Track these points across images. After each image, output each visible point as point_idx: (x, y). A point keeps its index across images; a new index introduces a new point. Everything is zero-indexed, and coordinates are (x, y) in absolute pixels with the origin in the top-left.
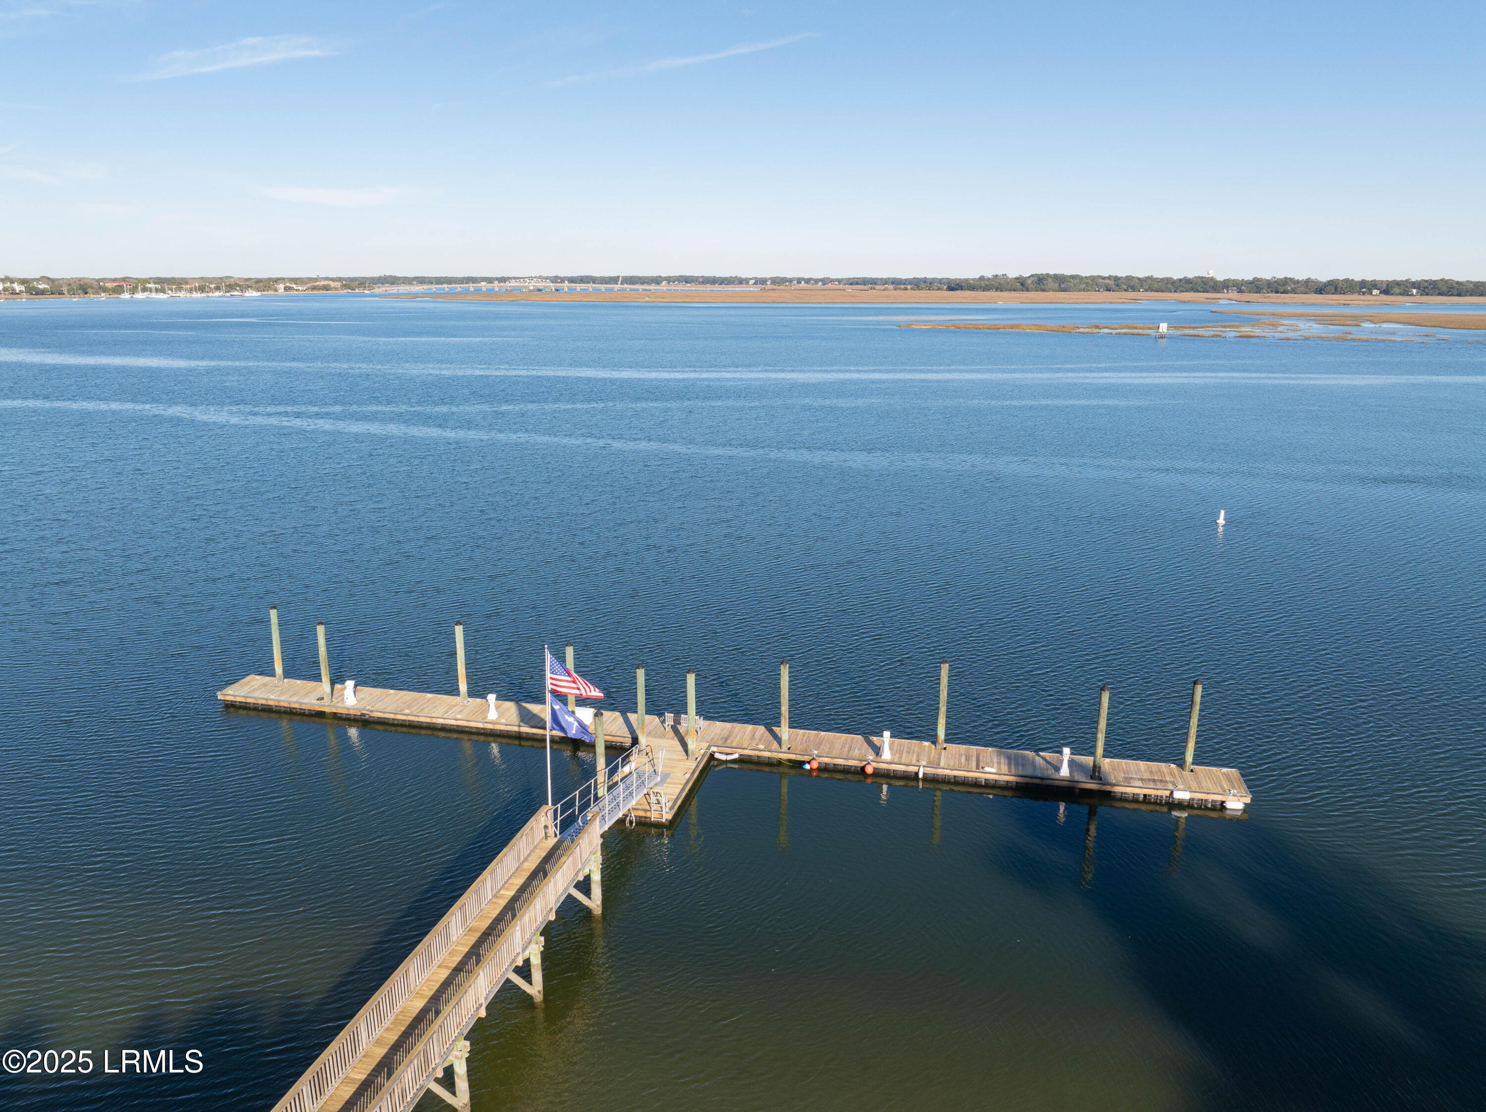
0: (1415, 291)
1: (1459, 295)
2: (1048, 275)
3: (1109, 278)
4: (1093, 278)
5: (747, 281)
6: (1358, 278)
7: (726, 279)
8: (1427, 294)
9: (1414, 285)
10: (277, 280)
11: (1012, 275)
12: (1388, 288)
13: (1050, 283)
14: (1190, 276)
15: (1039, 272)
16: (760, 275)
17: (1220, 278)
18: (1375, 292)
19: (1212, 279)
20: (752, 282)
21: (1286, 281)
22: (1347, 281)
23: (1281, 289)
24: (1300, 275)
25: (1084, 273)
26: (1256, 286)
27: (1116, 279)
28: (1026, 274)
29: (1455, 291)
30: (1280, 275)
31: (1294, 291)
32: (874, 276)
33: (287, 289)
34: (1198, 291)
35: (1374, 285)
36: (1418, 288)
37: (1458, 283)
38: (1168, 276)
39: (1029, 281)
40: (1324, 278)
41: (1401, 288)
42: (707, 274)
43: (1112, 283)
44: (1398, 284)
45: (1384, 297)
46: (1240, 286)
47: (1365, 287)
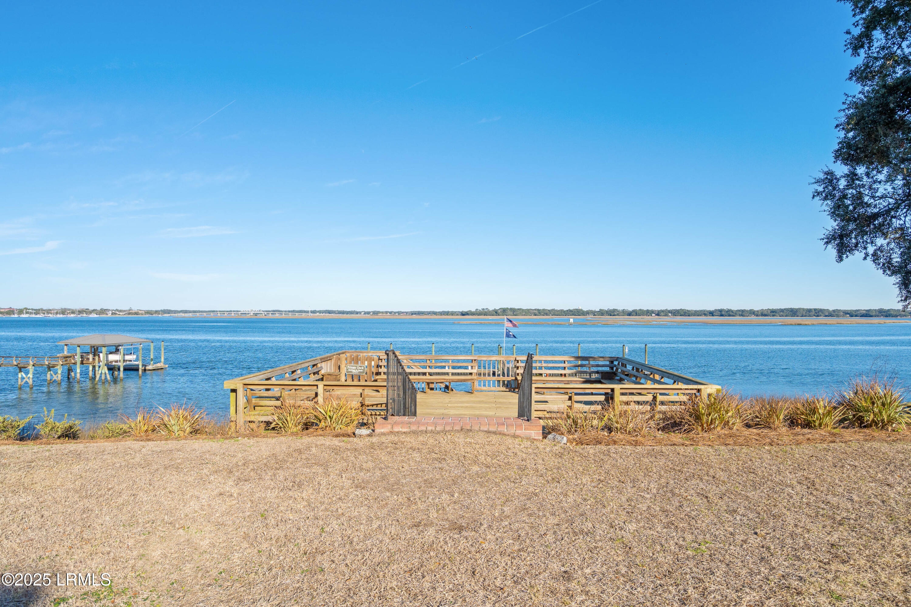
0: (670, 314)
1: (689, 316)
2: (507, 308)
3: (535, 310)
4: (528, 310)
5: (360, 313)
6: (645, 309)
7: (349, 312)
8: (676, 316)
9: (670, 312)
10: (108, 310)
11: (491, 309)
12: (658, 314)
13: (509, 312)
14: (571, 309)
15: (503, 307)
16: (367, 310)
17: (585, 309)
18: (653, 315)
19: (581, 310)
20: (363, 313)
21: (614, 310)
22: (640, 310)
23: (612, 314)
24: (620, 308)
25: (524, 308)
26: (602, 313)
27: (538, 310)
28: (497, 308)
29: (687, 314)
30: (611, 308)
31: (618, 315)
32: (423, 310)
33: (112, 314)
34: (575, 315)
35: (652, 312)
36: (671, 313)
37: (688, 310)
38: (562, 309)
39: (499, 311)
40: (631, 309)
41: (666, 313)
42: (339, 310)
43: (536, 312)
44: (663, 311)
45: (657, 317)
46: (594, 313)
47: (649, 313)
